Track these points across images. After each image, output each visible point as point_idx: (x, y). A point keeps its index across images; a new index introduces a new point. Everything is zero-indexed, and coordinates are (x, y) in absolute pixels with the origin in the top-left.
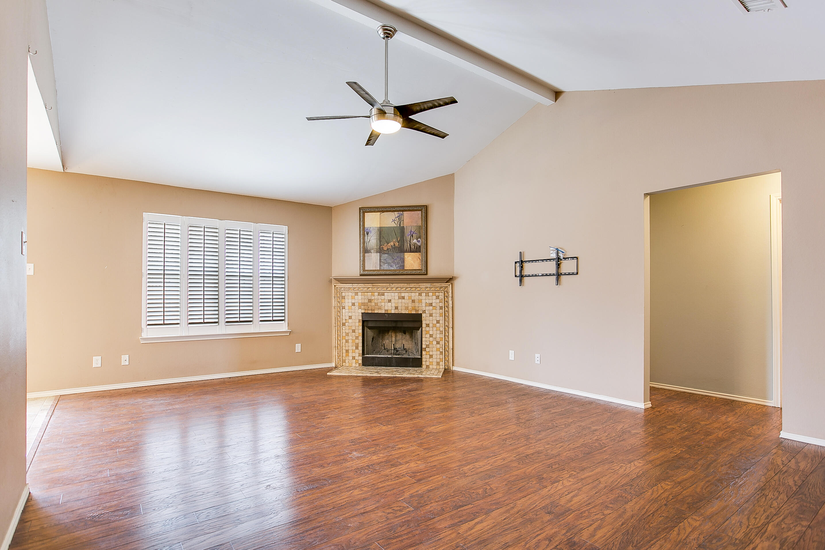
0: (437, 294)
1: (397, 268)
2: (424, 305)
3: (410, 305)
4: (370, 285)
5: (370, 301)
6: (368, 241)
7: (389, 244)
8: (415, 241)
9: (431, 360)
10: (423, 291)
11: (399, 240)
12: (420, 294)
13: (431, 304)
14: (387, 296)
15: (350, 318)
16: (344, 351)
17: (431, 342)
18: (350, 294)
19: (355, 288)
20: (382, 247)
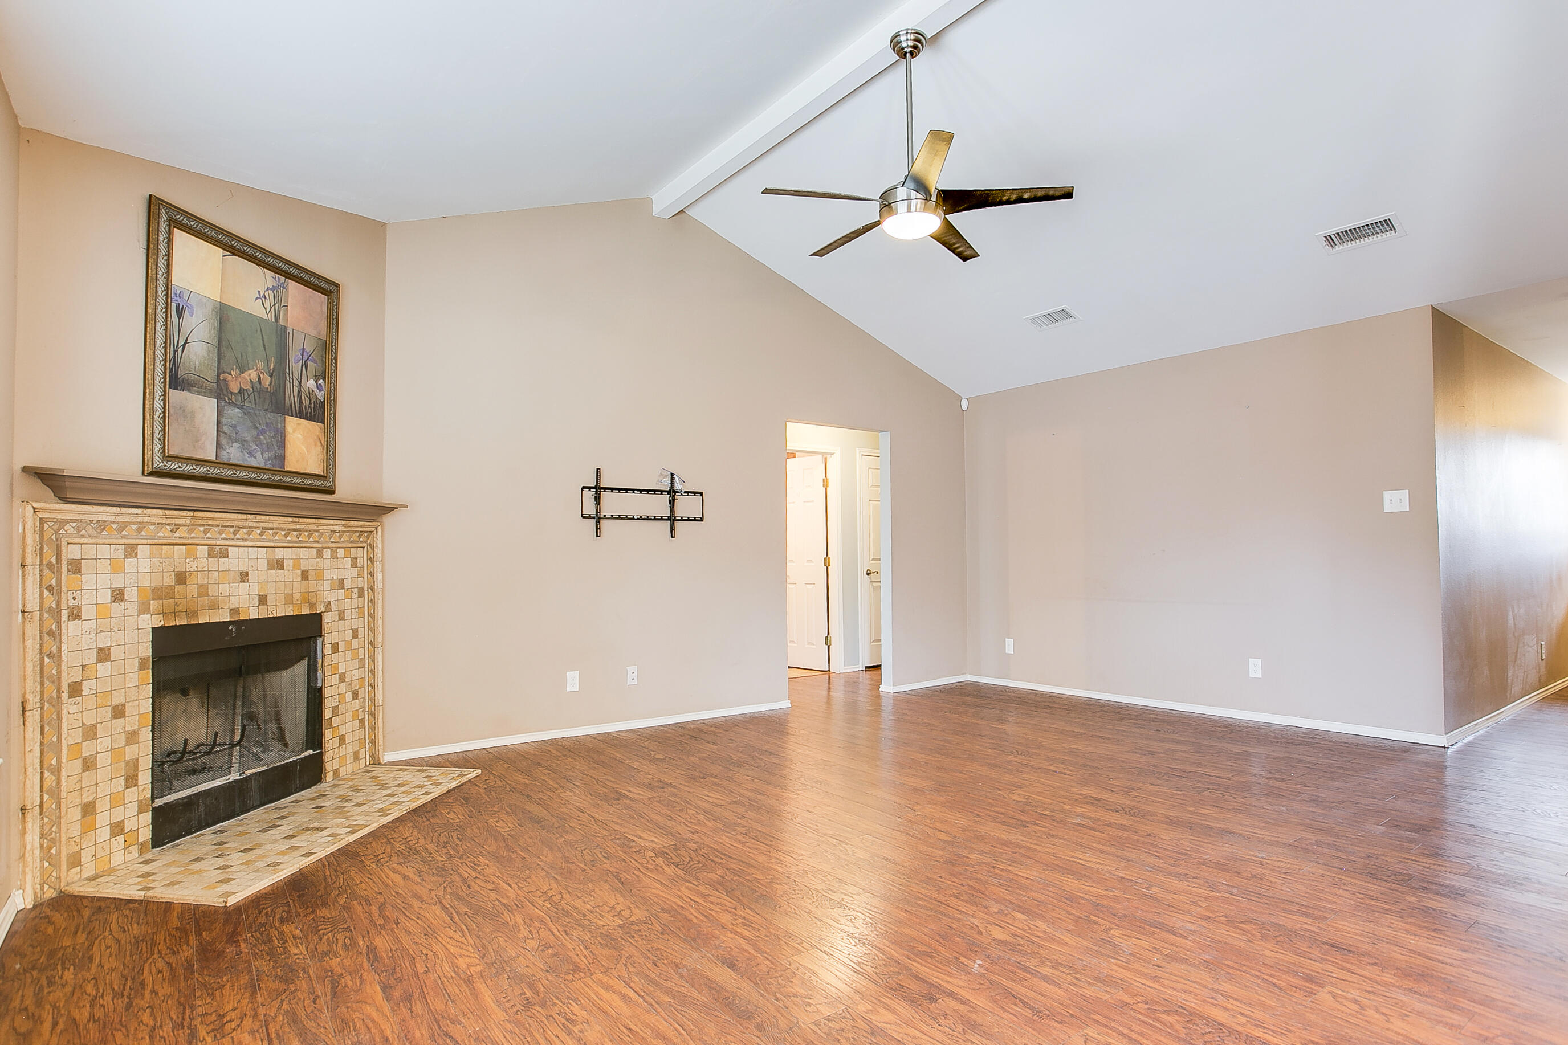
1: (266, 461)
2: (327, 585)
3: (298, 587)
4: (181, 518)
5: (181, 578)
6: (181, 343)
7: (245, 375)
8: (311, 384)
9: (342, 751)
10: (326, 542)
11: (274, 368)
12: (320, 554)
13: (341, 584)
14: (236, 559)
15: (104, 655)
16: (76, 814)
18: (105, 551)
19: (123, 526)
20: (225, 381)
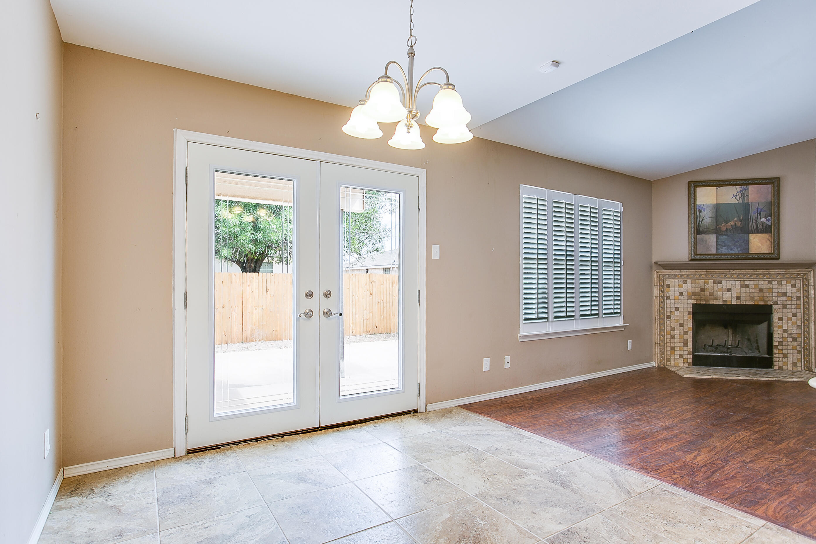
0: (793, 282)
1: (739, 251)
2: (775, 294)
3: (757, 295)
4: (703, 272)
5: (703, 290)
6: (701, 220)
7: (729, 224)
8: (763, 219)
9: (785, 360)
10: (775, 278)
11: (742, 219)
12: (770, 282)
13: (785, 294)
14: (726, 284)
15: (677, 309)
16: (669, 349)
17: (785, 339)
18: (677, 282)
19: (683, 275)
20: (719, 228)
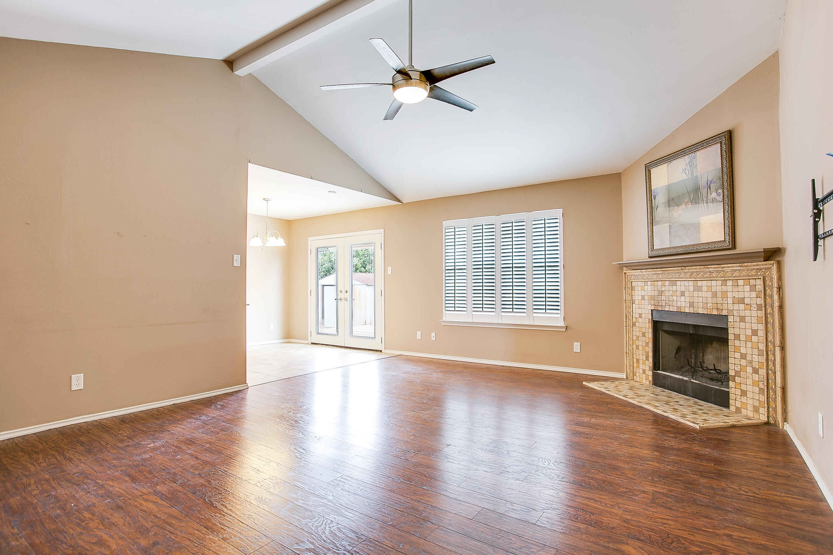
0: (752, 282)
1: (691, 242)
2: (730, 301)
3: (710, 301)
5: (660, 293)
6: (656, 208)
8: (714, 195)
9: (744, 399)
10: (729, 277)
11: (693, 199)
12: (724, 283)
13: (742, 301)
14: (681, 286)
15: (640, 316)
16: (635, 361)
17: (743, 368)
18: (640, 284)
19: (644, 276)
